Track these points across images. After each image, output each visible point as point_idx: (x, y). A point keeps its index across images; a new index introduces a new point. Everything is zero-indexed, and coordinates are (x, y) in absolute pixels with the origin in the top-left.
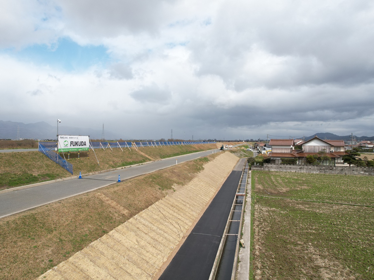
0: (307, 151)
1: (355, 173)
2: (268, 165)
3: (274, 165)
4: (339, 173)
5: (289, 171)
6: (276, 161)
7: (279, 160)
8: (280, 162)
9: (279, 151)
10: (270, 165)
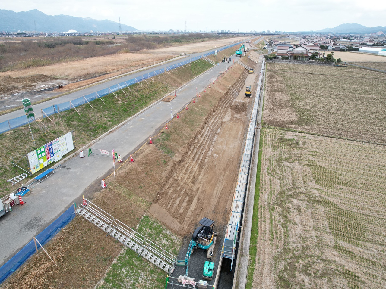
0: (296, 53)
1: (314, 64)
4: (307, 64)
5: (284, 63)
6: (279, 58)
7: (280, 57)
8: (281, 58)
9: (281, 53)
10: (276, 60)
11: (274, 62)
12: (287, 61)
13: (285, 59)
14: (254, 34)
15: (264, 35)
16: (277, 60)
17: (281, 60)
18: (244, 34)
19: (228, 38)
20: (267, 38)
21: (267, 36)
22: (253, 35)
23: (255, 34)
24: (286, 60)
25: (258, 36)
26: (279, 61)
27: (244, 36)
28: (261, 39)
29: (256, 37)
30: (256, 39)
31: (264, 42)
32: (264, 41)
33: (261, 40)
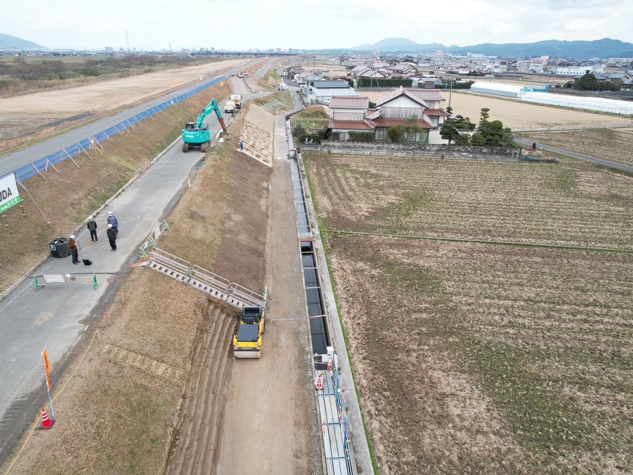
0: (389, 116)
1: (456, 155)
2: (328, 144)
3: (338, 143)
4: (435, 156)
5: (360, 152)
6: (341, 136)
7: (345, 134)
8: (347, 137)
9: (345, 118)
10: (331, 143)
11: (326, 150)
12: (370, 145)
13: (362, 141)
14: (255, 54)
15: (272, 55)
16: (336, 144)
17: (350, 144)
18: (238, 55)
19: (207, 62)
20: (279, 61)
21: (279, 58)
22: (253, 56)
23: (258, 55)
24: (366, 145)
25: (264, 58)
26: (344, 147)
27: (238, 58)
28: (270, 64)
29: (260, 60)
30: (260, 65)
31: (276, 70)
32: (276, 68)
33: (270, 67)
